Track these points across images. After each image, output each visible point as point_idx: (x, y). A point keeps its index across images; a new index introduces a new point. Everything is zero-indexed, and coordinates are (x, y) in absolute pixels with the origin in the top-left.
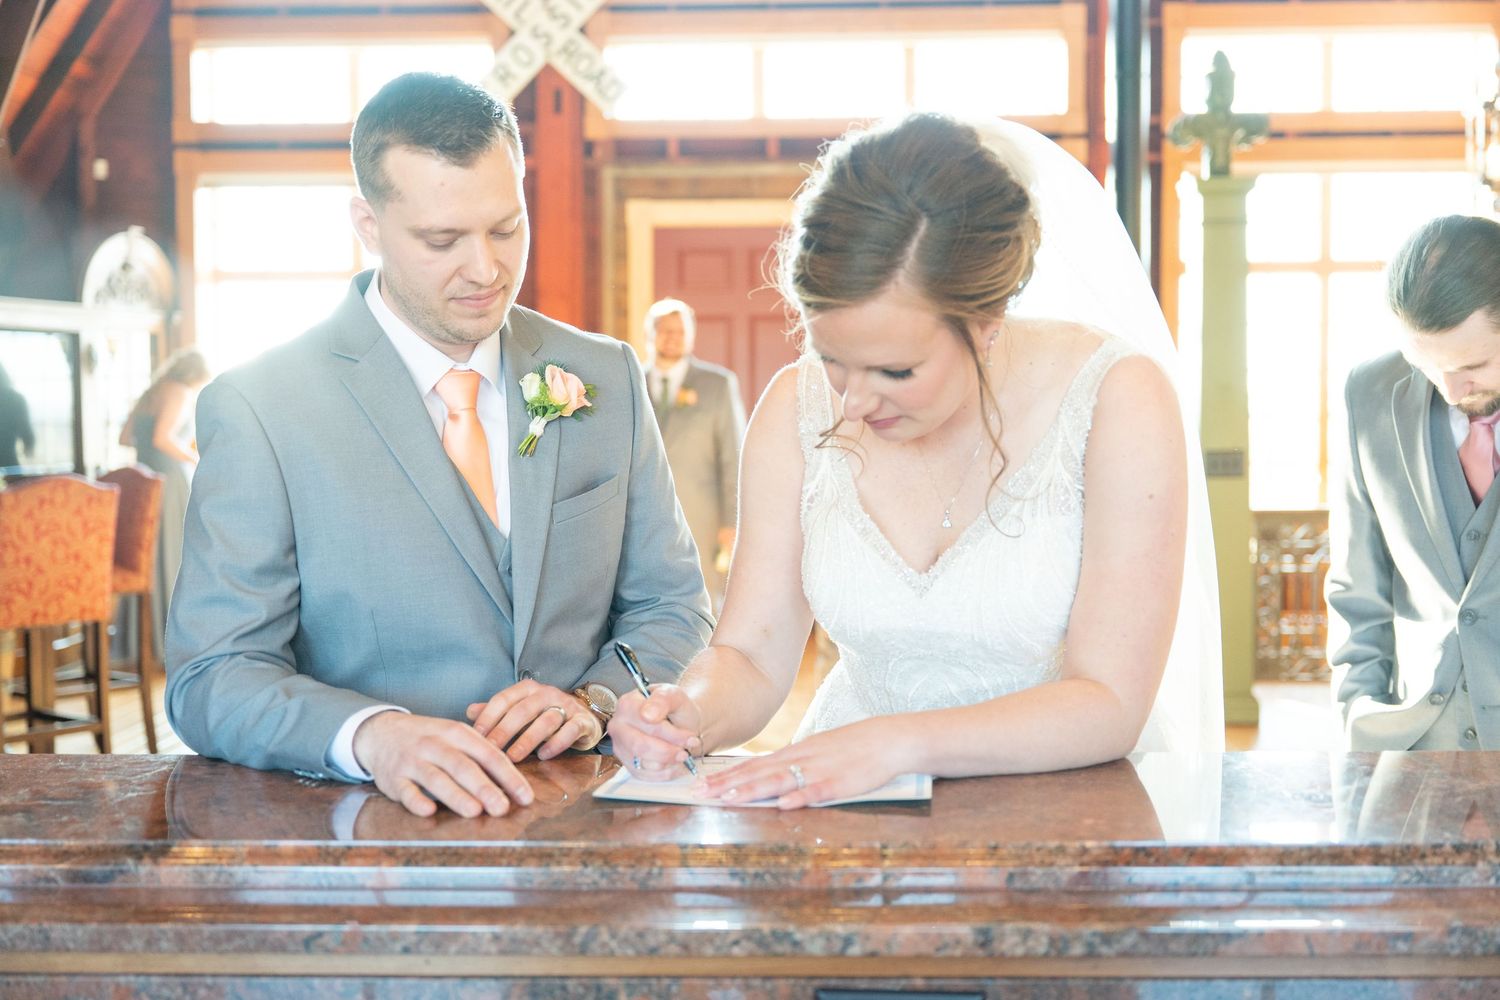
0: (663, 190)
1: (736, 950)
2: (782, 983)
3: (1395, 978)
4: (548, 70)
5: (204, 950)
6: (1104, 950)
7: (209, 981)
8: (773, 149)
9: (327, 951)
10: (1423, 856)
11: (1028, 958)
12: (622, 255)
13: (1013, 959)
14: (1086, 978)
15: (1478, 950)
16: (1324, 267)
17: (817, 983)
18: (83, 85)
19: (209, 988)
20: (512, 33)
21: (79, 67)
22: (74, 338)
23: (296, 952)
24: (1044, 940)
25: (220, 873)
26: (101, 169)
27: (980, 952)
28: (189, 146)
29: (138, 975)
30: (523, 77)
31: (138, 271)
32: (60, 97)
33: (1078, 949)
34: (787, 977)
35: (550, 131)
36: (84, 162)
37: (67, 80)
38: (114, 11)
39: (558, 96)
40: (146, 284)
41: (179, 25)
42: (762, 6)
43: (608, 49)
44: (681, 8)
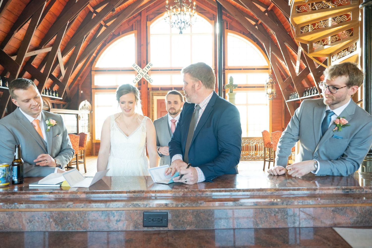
0: (158, 95)
1: (130, 207)
2: (138, 211)
3: (226, 209)
4: (143, 78)
6: (183, 206)
7: (55, 212)
9: (71, 208)
11: (173, 207)
12: (153, 103)
13: (171, 207)
14: (182, 210)
15: (237, 205)
16: (247, 105)
17: (144, 211)
18: (79, 80)
19: (54, 213)
20: (138, 73)
21: (79, 78)
22: (77, 115)
23: (66, 208)
24: (175, 205)
25: (59, 196)
26: (82, 92)
27: (166, 206)
28: (94, 89)
32: (76, 82)
33: (180, 206)
34: (139, 210)
35: (143, 86)
36: (79, 91)
37: (77, 80)
38: (84, 70)
39: (144, 82)
40: (88, 107)
41: (93, 73)
42: (172, 70)
43: (151, 76)
44: (161, 70)
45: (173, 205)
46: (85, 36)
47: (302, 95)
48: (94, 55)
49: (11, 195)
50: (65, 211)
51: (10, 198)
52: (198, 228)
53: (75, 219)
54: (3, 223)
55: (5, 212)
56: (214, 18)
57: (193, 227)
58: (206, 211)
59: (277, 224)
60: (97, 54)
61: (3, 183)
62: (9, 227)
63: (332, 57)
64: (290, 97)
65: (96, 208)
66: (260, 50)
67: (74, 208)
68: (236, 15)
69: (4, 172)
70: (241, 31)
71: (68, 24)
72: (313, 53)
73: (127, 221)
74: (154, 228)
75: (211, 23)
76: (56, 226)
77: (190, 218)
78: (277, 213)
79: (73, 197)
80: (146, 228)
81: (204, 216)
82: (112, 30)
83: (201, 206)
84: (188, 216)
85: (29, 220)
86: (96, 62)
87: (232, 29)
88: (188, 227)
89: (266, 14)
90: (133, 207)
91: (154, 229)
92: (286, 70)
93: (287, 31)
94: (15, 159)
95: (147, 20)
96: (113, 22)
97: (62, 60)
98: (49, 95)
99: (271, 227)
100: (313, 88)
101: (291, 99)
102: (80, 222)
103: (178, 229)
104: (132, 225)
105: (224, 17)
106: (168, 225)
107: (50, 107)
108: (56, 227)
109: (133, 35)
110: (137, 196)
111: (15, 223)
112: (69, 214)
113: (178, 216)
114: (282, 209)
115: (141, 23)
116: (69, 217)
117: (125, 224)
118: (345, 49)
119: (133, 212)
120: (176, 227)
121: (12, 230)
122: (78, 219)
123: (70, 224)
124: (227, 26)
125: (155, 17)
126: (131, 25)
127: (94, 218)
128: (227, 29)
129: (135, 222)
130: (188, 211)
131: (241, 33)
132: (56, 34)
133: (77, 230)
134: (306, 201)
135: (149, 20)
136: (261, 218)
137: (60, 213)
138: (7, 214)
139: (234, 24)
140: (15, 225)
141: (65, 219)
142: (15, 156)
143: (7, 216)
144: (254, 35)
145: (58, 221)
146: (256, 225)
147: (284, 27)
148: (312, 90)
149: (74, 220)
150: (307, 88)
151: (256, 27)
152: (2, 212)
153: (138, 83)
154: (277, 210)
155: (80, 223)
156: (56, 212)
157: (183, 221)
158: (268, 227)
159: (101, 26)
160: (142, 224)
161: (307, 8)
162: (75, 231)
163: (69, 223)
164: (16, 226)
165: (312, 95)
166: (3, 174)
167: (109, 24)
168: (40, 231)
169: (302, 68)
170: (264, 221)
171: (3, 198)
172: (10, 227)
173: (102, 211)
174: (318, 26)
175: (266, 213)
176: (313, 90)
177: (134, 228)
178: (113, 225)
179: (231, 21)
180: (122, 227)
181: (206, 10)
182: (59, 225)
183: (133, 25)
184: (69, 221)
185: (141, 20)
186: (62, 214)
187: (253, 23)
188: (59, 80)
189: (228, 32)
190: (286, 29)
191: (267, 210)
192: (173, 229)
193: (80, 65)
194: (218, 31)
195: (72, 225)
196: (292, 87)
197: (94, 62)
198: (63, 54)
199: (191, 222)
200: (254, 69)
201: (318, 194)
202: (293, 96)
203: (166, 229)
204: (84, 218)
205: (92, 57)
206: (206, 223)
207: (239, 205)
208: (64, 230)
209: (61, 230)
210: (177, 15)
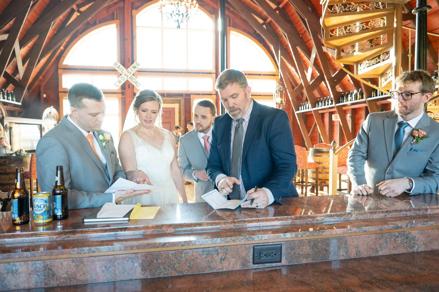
1: (242, 240)
4: (127, 81)
5: (142, 249)
7: (140, 254)
8: (166, 95)
9: (167, 247)
10: (344, 215)
14: (300, 240)
17: (253, 245)
18: (41, 81)
20: (121, 75)
21: (41, 78)
22: (41, 125)
23: (161, 247)
26: (45, 96)
28: (62, 92)
29: (126, 254)
30: (123, 82)
31: (52, 114)
32: (37, 83)
33: (300, 236)
34: (248, 244)
35: (128, 91)
36: (41, 94)
37: (38, 80)
38: (47, 68)
39: (129, 85)
40: (54, 116)
41: (60, 71)
42: (164, 72)
43: (138, 78)
44: (150, 72)
45: (292, 235)
46: (53, 23)
47: (314, 106)
48: (62, 48)
49: (71, 234)
50: (154, 252)
51: (69, 239)
52: (316, 260)
53: (167, 260)
54: (67, 274)
55: (69, 258)
56: (214, 11)
57: (310, 260)
58: (324, 240)
59: (396, 250)
60: (66, 47)
61: (45, 219)
62: (75, 279)
63: (359, 65)
64: (300, 108)
65: (200, 245)
66: (267, 54)
67: (172, 247)
68: (242, 11)
69: (47, 204)
70: (245, 30)
71: (31, 5)
72: (341, 59)
73: (233, 259)
74: (265, 264)
75: (211, 18)
76: (143, 271)
77: (307, 249)
78: (397, 237)
79: (157, 233)
80: (256, 265)
81: (322, 246)
82: (88, 17)
83: (323, 235)
84: (304, 248)
85: (105, 267)
86: (64, 57)
87: (236, 27)
88: (305, 260)
89: (277, 12)
90: (245, 241)
91: (265, 266)
92: (295, 77)
93: (300, 33)
94: (56, 186)
95: (132, 8)
96: (89, 8)
97: (20, 52)
98: (4, 98)
99: (390, 254)
100: (327, 98)
101: (301, 110)
102: (175, 264)
103: (294, 264)
104: (239, 262)
105: (227, 12)
106: (282, 260)
107: (4, 115)
108: (143, 273)
109: (114, 25)
110: (238, 227)
111: (85, 272)
112: (160, 254)
113: (293, 248)
114: (402, 233)
115: (124, 11)
116: (160, 259)
117: (231, 263)
118: (376, 57)
119: (242, 246)
120: (291, 261)
121: (79, 283)
122: (173, 260)
123: (162, 267)
124: (230, 23)
125: (142, 5)
126: (110, 12)
127: (193, 257)
128: (230, 26)
129: (243, 260)
130: (305, 242)
131: (245, 32)
132: (14, 17)
133: (171, 275)
134: (429, 223)
135: (134, 8)
136: (380, 244)
137: (149, 254)
138: (73, 261)
139: (237, 21)
140: (85, 275)
141: (155, 262)
142: (57, 182)
143: (74, 264)
144: (262, 35)
145: (145, 265)
146: (375, 252)
147: (297, 28)
148: (325, 100)
149: (167, 263)
150: (320, 98)
151: (264, 26)
152: (67, 259)
153: (122, 86)
154: (397, 234)
155: (174, 266)
156: (143, 254)
157: (298, 254)
158: (388, 254)
159: (73, 11)
160: (252, 262)
161: (341, 8)
162: (168, 276)
163: (160, 267)
164: (86, 277)
165: (327, 106)
166: (45, 207)
167: (83, 9)
168: (121, 281)
169: (314, 75)
170: (384, 248)
171: (58, 239)
172: (78, 278)
173: (203, 248)
174: (349, 30)
175: (386, 238)
176: (327, 101)
177: (242, 267)
178: (217, 264)
179: (234, 17)
180: (227, 267)
181: (205, 1)
182: (147, 270)
183: (114, 12)
184: (160, 264)
185: (124, 8)
186: (150, 256)
187: (261, 21)
188: (15, 78)
189: (231, 30)
190: (298, 31)
191: (388, 235)
192: (287, 264)
193: (43, 61)
194: (220, 28)
195: (164, 269)
196: (301, 97)
197: (62, 58)
198: (21, 45)
199: (308, 254)
200: (260, 75)
201: (430, 214)
202: (304, 107)
203: (279, 264)
204: (180, 259)
205: (59, 51)
206: (324, 254)
207: (363, 231)
208: (154, 276)
209: (149, 277)
210: (175, 4)
